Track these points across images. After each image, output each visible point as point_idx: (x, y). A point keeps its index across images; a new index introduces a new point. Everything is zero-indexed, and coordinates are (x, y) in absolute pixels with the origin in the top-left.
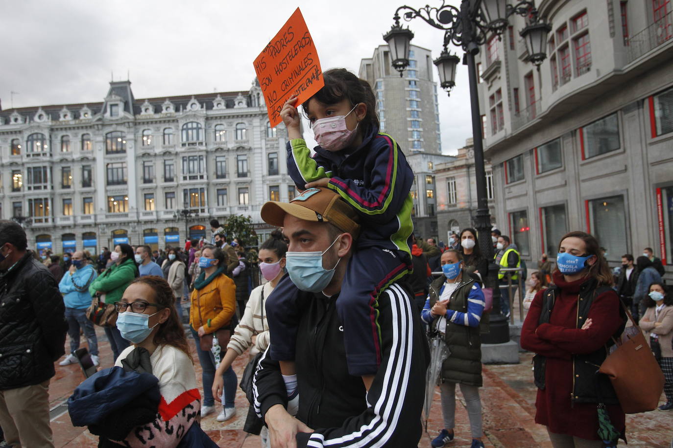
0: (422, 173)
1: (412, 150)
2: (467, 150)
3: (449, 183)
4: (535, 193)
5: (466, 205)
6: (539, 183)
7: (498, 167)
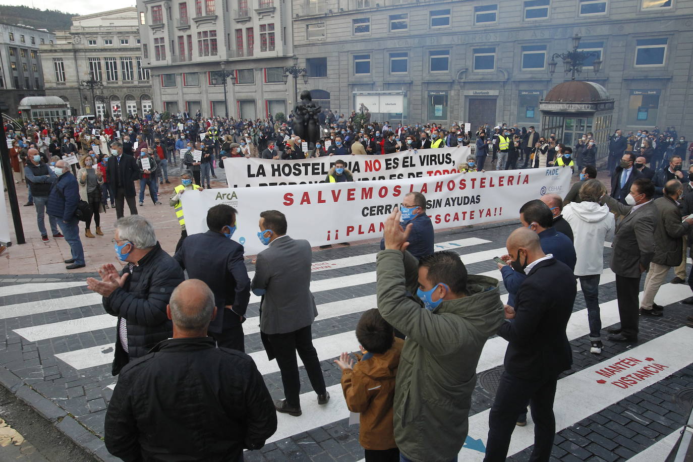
0: (5, 44)
2: (73, 36)
3: (56, 63)
4: (183, 94)
5: (75, 85)
6: (186, 90)
7: (156, 76)
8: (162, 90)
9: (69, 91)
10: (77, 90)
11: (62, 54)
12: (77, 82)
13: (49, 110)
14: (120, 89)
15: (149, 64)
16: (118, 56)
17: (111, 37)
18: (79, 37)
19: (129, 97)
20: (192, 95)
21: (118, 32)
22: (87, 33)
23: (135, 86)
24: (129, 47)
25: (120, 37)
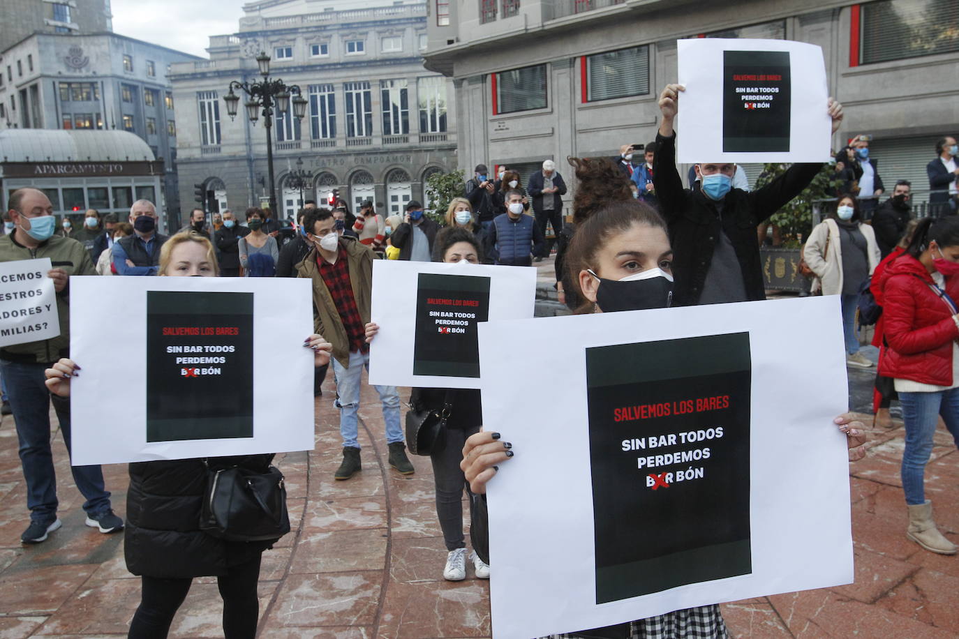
1: (52, 23)
2: (244, 40)
3: (202, 104)
4: (576, 131)
5: (241, 150)
6: (586, 118)
7: (472, 80)
8: (493, 126)
9: (227, 165)
10: (245, 163)
11: (217, 81)
12: (246, 144)
13: (84, 184)
14: (339, 159)
15: (450, 42)
16: (341, 80)
17: (327, 37)
18: (255, 41)
19: (360, 177)
20: (613, 132)
21: (342, 25)
22: (274, 32)
23: (374, 149)
24: (365, 59)
25: (347, 35)
